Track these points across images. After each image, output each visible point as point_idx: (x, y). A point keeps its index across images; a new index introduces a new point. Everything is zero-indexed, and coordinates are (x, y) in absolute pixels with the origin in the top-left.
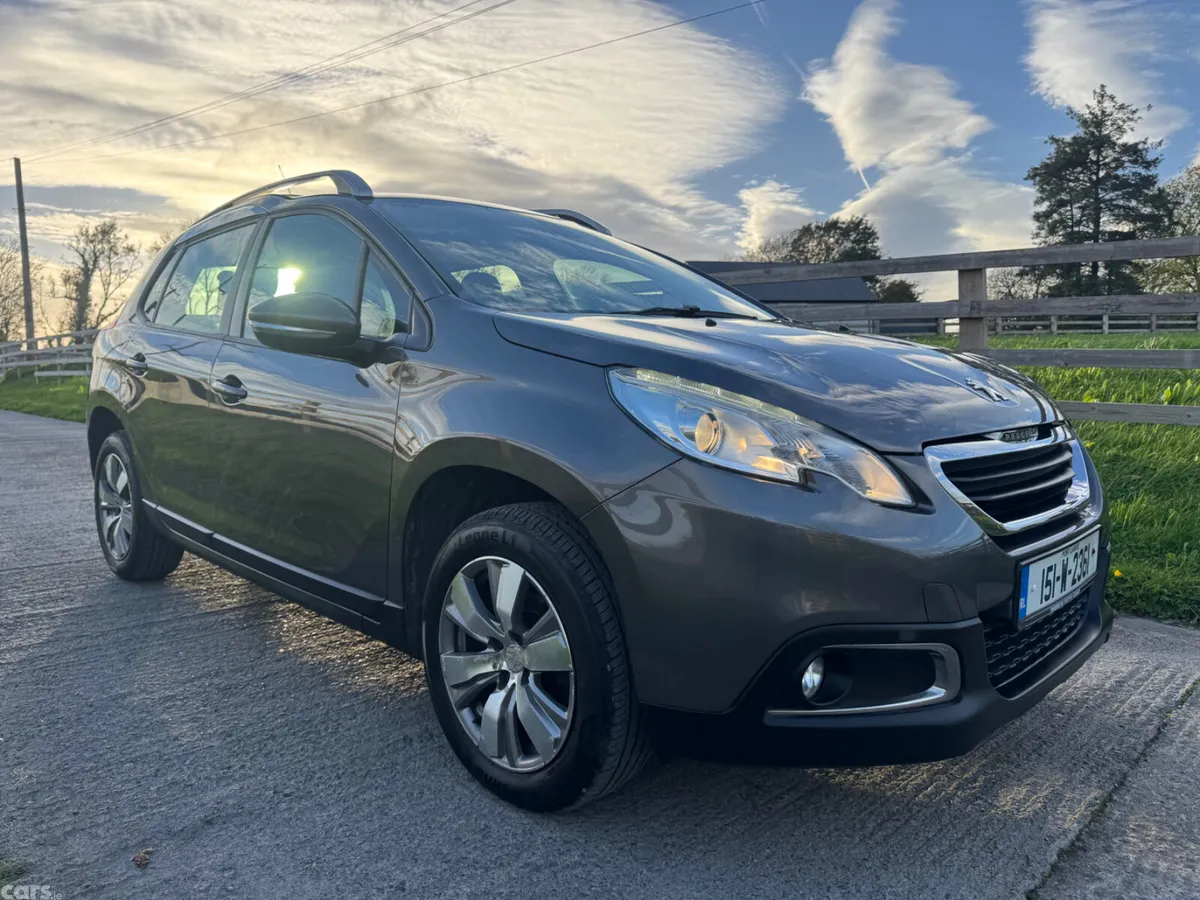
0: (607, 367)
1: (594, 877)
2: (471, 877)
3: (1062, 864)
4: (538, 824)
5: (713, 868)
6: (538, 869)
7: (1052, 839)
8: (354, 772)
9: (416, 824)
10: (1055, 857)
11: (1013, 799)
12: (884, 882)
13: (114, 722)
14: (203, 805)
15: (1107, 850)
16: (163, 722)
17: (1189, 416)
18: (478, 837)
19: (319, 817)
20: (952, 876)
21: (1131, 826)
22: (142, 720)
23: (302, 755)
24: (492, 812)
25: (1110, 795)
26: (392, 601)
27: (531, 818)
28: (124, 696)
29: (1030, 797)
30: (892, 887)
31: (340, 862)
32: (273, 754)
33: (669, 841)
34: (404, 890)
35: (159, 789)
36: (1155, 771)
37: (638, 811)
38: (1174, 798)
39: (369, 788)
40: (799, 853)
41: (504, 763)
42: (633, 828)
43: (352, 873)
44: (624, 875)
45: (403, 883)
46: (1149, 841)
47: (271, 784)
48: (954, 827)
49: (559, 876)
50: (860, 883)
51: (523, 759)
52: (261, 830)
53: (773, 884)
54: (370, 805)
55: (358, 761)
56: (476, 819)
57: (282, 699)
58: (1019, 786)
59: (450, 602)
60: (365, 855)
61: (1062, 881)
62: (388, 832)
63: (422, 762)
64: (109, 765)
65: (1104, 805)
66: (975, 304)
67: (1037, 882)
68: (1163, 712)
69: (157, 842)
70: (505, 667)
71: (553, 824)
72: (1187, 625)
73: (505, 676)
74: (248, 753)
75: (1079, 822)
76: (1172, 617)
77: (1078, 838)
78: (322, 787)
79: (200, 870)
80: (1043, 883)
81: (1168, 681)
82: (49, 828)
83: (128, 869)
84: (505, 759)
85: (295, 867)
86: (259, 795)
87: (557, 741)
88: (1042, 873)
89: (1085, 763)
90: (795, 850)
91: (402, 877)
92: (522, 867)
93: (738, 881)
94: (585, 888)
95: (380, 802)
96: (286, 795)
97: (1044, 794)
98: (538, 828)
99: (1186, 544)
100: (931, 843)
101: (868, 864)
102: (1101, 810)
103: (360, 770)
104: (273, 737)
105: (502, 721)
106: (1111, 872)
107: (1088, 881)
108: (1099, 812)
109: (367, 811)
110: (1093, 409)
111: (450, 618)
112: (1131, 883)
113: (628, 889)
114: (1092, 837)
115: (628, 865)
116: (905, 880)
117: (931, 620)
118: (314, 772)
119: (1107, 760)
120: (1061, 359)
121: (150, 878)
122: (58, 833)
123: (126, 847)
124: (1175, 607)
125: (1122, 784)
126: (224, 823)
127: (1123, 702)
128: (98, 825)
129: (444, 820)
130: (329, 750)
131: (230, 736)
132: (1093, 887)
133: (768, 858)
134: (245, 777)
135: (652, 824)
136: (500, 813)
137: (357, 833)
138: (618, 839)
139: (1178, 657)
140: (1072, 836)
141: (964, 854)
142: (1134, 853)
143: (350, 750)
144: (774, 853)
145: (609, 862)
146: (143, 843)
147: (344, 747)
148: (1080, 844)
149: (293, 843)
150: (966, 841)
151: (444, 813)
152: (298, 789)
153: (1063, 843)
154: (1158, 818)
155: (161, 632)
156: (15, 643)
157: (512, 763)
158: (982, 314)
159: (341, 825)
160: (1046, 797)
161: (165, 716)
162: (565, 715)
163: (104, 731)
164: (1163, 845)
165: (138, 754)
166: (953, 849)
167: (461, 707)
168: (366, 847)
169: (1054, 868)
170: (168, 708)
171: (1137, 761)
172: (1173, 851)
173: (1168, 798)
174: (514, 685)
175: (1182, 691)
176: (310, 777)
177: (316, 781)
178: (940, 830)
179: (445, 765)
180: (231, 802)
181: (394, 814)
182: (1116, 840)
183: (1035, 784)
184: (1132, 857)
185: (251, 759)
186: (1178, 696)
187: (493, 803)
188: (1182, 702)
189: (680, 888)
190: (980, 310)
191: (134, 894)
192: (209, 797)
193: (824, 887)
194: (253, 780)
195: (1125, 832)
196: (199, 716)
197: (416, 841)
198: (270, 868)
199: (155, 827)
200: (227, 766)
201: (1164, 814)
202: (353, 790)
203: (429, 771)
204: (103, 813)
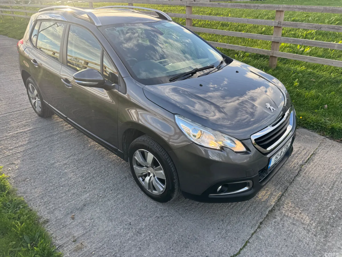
0: (174, 114)
1: (171, 219)
2: (145, 220)
3: (269, 214)
4: (158, 204)
5: (196, 216)
6: (158, 218)
7: (268, 207)
8: (115, 189)
9: (131, 205)
10: (268, 213)
11: (262, 195)
12: (231, 220)
13: (54, 173)
14: (82, 200)
15: (279, 210)
16: (66, 173)
17: (332, 63)
18: (145, 208)
19: (109, 203)
20: (245, 218)
21: (286, 203)
22: (61, 172)
23: (102, 183)
24: (147, 201)
25: (283, 194)
26: (120, 149)
27: (156, 202)
28: (54, 164)
29: (266, 194)
30: (233, 221)
31: (116, 217)
32: (95, 183)
33: (186, 208)
34: (131, 225)
35: (71, 195)
36: (295, 186)
37: (179, 200)
38: (297, 194)
39: (119, 194)
40: (214, 211)
41: (150, 191)
42: (178, 205)
43: (119, 220)
44: (177, 219)
45: (130, 223)
46: (289, 207)
47: (96, 193)
48: (248, 203)
49: (163, 219)
50: (226, 220)
51: (154, 191)
52: (97, 207)
53: (208, 221)
54: (120, 199)
55: (115, 185)
56: (144, 203)
57: (93, 164)
58: (264, 190)
59: (135, 156)
60: (121, 215)
61: (268, 219)
62: (125, 208)
63: (130, 185)
64: (57, 188)
65: (281, 197)
66: (279, 22)
67: (263, 220)
68: (302, 165)
69: (75, 212)
70: (149, 172)
71: (161, 204)
72: (315, 132)
73: (149, 174)
74: (89, 183)
75: (274, 202)
76: (312, 129)
77: (274, 207)
78: (108, 194)
79: (86, 220)
80: (264, 219)
81: (305, 155)
82: (49, 208)
83: (70, 220)
84: (150, 190)
85: (107, 218)
86: (94, 197)
87: (162, 191)
88: (264, 217)
89: (280, 183)
90: (213, 211)
91: (130, 221)
92: (155, 217)
93: (201, 220)
94: (169, 222)
95: (122, 198)
96: (101, 197)
97: (269, 193)
98: (158, 205)
99: (321, 107)
100: (242, 208)
101: (229, 215)
102: (280, 198)
103: (116, 188)
104: (93, 177)
105: (149, 183)
106: (278, 216)
107: (273, 219)
108: (279, 199)
109: (120, 201)
110: (307, 58)
111: (135, 159)
112: (282, 219)
113: (178, 223)
114: (277, 206)
115: (178, 216)
116: (236, 219)
117: (247, 176)
118: (105, 189)
119: (285, 182)
120: (301, 42)
121: (76, 222)
122: (52, 210)
123: (68, 213)
124: (313, 127)
125: (286, 190)
126: (88, 205)
127: (293, 162)
128: (60, 207)
129: (137, 204)
130: (107, 181)
131: (83, 177)
132: (274, 221)
133: (207, 213)
134: (90, 191)
135: (183, 204)
136: (149, 201)
137: (118, 208)
138: (175, 208)
139: (309, 145)
140: (272, 206)
141: (249, 211)
142: (285, 211)
143: (113, 182)
144: (209, 211)
145: (174, 215)
146: (72, 212)
147: (111, 180)
148: (274, 208)
149: (105, 211)
150: (250, 208)
151: (137, 202)
152: (103, 195)
153: (270, 209)
154: (292, 200)
155: (56, 138)
156: (20, 144)
157: (152, 191)
158: (281, 26)
159: (114, 206)
160: (269, 194)
161: (66, 171)
162: (164, 187)
163: (52, 176)
164: (291, 208)
165: (63, 184)
166: (247, 210)
167: (139, 177)
168: (121, 212)
169: (267, 215)
170: (66, 167)
171: (291, 183)
172: (293, 210)
173: (295, 194)
174: (151, 176)
175: (307, 158)
176: (105, 191)
177: (106, 192)
178: (245, 204)
179: (135, 186)
180: (88, 199)
181: (126, 202)
182: (281, 207)
183: (267, 190)
184: (284, 212)
185: (90, 185)
186: (306, 161)
187: (147, 198)
188: (306, 162)
189: (189, 222)
190: (281, 24)
191: (74, 227)
192: (83, 198)
193: (219, 221)
194: (91, 192)
195: (284, 205)
196: (74, 170)
197: (132, 210)
198: (101, 219)
199: (73, 208)
200: (85, 187)
201: (293, 199)
202: (115, 194)
203: (132, 188)
204: (60, 203)
